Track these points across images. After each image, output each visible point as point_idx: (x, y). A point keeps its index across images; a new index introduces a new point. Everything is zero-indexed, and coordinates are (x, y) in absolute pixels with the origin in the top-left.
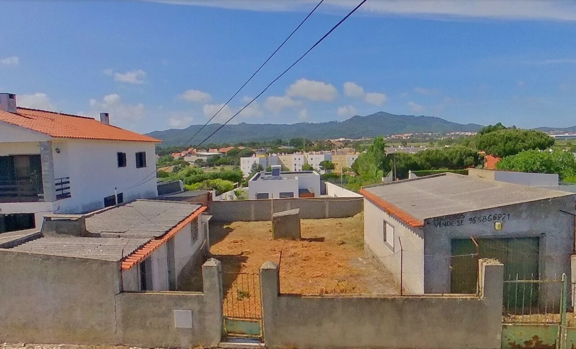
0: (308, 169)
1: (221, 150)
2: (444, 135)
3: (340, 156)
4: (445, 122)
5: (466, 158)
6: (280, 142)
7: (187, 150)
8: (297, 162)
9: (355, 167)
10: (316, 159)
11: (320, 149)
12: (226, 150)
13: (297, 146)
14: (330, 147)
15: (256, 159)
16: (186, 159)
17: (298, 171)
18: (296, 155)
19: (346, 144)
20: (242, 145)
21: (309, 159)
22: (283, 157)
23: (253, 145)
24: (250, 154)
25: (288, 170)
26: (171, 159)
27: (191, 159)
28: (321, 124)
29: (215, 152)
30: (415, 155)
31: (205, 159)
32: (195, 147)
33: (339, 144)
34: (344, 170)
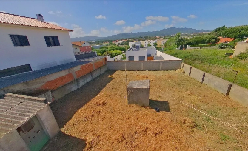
0: (149, 46)
1: (125, 40)
2: (192, 33)
3: (160, 41)
4: (193, 29)
5: (211, 40)
6: (141, 38)
7: (116, 40)
8: (146, 43)
9: (165, 44)
10: (152, 42)
11: (153, 39)
12: (126, 40)
13: (146, 38)
14: (156, 39)
15: (134, 43)
16: (116, 43)
17: (146, 46)
18: (145, 41)
19: (161, 38)
20: (130, 39)
21: (150, 42)
22: (142, 42)
23: (133, 38)
24: (132, 42)
25: (143, 46)
26: (112, 43)
27: (117, 43)
28: (154, 32)
29: (123, 41)
30: (190, 39)
31: (120, 43)
32: (118, 40)
33: (158, 38)
34: (160, 46)
